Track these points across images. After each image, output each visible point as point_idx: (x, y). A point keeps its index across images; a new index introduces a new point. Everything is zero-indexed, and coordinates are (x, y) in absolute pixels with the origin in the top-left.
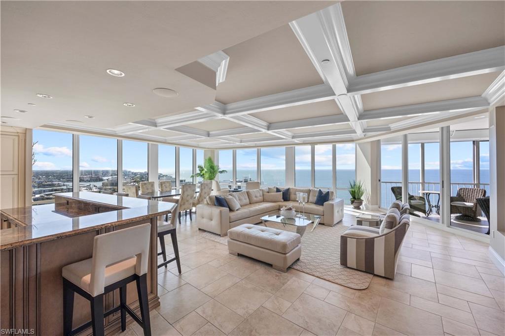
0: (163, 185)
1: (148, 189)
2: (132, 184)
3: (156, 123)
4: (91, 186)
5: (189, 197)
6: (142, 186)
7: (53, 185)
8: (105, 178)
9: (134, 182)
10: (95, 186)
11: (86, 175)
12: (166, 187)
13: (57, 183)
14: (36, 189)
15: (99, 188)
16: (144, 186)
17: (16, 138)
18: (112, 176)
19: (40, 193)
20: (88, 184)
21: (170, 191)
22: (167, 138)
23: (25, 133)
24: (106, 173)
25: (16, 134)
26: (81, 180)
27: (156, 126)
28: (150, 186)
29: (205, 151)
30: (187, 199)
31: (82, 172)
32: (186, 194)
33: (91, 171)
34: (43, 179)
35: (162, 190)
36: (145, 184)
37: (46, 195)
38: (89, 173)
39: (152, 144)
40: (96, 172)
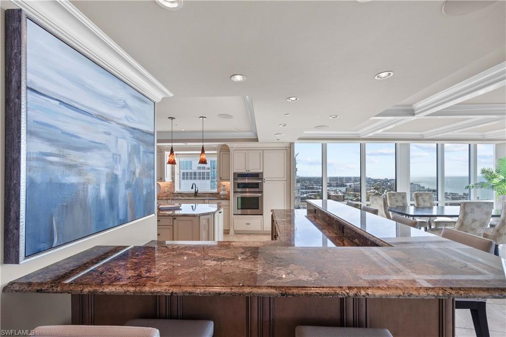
0: (420, 198)
1: (397, 201)
2: (372, 191)
3: (413, 110)
4: (338, 191)
5: (478, 224)
6: (390, 197)
7: (313, 188)
8: (348, 184)
9: (375, 189)
10: (340, 191)
11: (334, 181)
12: (424, 201)
13: (315, 186)
14: (304, 191)
15: (343, 193)
16: (393, 198)
17: (285, 151)
18: (354, 182)
19: (306, 194)
20: (335, 189)
21: (431, 208)
22: (423, 133)
23: (290, 147)
24: (349, 179)
25: (285, 148)
26: (330, 185)
27: (414, 115)
28: (400, 198)
29: (496, 145)
30: (473, 226)
31: (330, 178)
32: (470, 217)
33: (337, 177)
34: (308, 183)
35: (418, 204)
36: (394, 195)
37: (310, 195)
38: (336, 179)
39: (400, 144)
40: (341, 179)
